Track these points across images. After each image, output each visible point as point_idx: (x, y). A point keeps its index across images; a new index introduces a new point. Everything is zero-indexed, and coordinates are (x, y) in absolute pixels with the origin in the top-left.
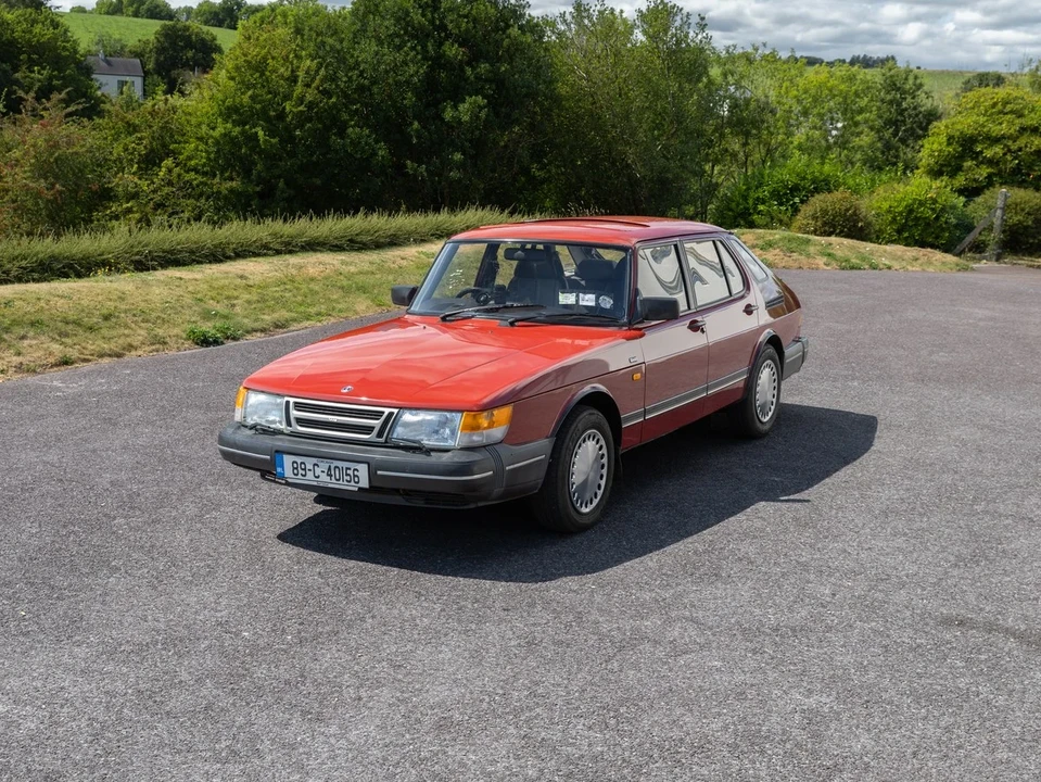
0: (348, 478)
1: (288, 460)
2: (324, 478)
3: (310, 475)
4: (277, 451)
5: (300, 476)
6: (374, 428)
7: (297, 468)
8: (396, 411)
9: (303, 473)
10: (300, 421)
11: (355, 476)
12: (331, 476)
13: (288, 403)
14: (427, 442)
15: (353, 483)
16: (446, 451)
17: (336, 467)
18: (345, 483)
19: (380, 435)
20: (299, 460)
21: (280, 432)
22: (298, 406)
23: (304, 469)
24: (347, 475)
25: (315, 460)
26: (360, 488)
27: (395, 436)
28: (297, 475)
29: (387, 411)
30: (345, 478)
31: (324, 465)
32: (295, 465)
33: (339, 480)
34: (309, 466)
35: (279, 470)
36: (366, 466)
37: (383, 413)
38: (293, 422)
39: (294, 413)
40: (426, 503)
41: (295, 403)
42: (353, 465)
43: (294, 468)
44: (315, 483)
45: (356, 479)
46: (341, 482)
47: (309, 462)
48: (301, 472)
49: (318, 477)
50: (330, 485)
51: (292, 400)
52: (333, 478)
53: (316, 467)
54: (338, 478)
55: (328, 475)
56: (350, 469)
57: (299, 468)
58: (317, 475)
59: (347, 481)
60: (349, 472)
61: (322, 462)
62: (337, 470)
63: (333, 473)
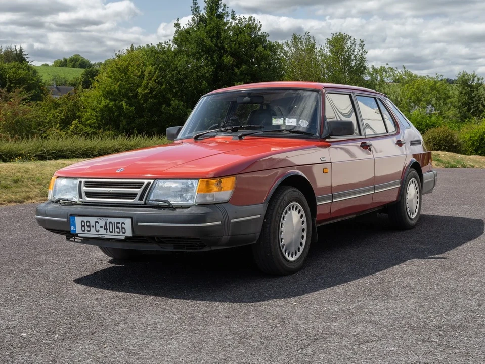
0: (118, 230)
1: (78, 220)
2: (102, 231)
3: (93, 230)
4: (71, 215)
5: (86, 232)
6: (136, 194)
7: (84, 226)
8: (152, 181)
9: (89, 229)
10: (89, 194)
11: (123, 228)
12: (106, 229)
13: (80, 182)
14: (173, 201)
15: (121, 234)
16: (187, 207)
17: (110, 223)
18: (116, 234)
19: (141, 199)
20: (85, 219)
21: (75, 203)
22: (88, 184)
23: (89, 226)
24: (118, 228)
25: (95, 219)
26: (126, 237)
27: (151, 198)
28: (84, 231)
29: (146, 182)
30: (116, 230)
31: (102, 222)
32: (83, 224)
33: (112, 232)
34: (92, 224)
35: (73, 228)
36: (129, 220)
37: (143, 183)
38: (83, 194)
39: (84, 189)
40: (175, 248)
41: (86, 182)
42: (121, 220)
43: (82, 226)
44: (96, 236)
45: (124, 231)
46: (113, 233)
47: (92, 220)
48: (87, 228)
49: (98, 231)
50: (106, 237)
51: (83, 180)
52: (108, 231)
53: (97, 224)
54: (111, 230)
55: (105, 229)
56: (119, 223)
57: (86, 226)
58: (97, 230)
59: (118, 232)
60: (119, 225)
61: (101, 219)
62: (111, 225)
63: (108, 227)
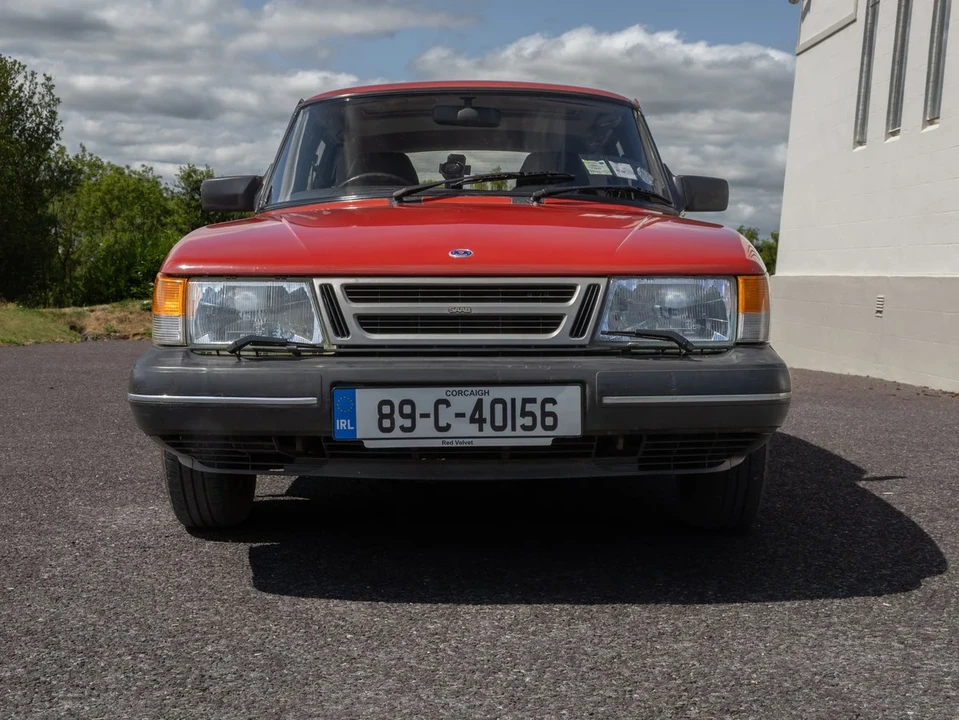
0: (528, 421)
1: (366, 398)
2: (463, 428)
3: (425, 427)
4: (336, 386)
5: (397, 432)
7: (390, 416)
9: (408, 423)
11: (545, 414)
12: (481, 421)
15: (539, 430)
17: (496, 401)
18: (519, 432)
20: (396, 395)
23: (412, 416)
24: (524, 414)
25: (440, 393)
26: (557, 439)
28: (389, 430)
30: (520, 421)
31: (464, 402)
32: (386, 409)
33: (501, 428)
34: (424, 407)
35: (342, 424)
36: (576, 389)
42: (541, 392)
43: (382, 416)
44: (438, 443)
45: (549, 421)
46: (508, 431)
47: (424, 398)
48: (399, 421)
49: (448, 427)
50: (477, 443)
52: (487, 426)
53: (442, 407)
54: (499, 422)
55: (473, 420)
56: (533, 401)
57: (397, 415)
58: (442, 423)
59: (524, 427)
60: (529, 407)
61: (459, 393)
62: (499, 408)
63: (486, 414)
